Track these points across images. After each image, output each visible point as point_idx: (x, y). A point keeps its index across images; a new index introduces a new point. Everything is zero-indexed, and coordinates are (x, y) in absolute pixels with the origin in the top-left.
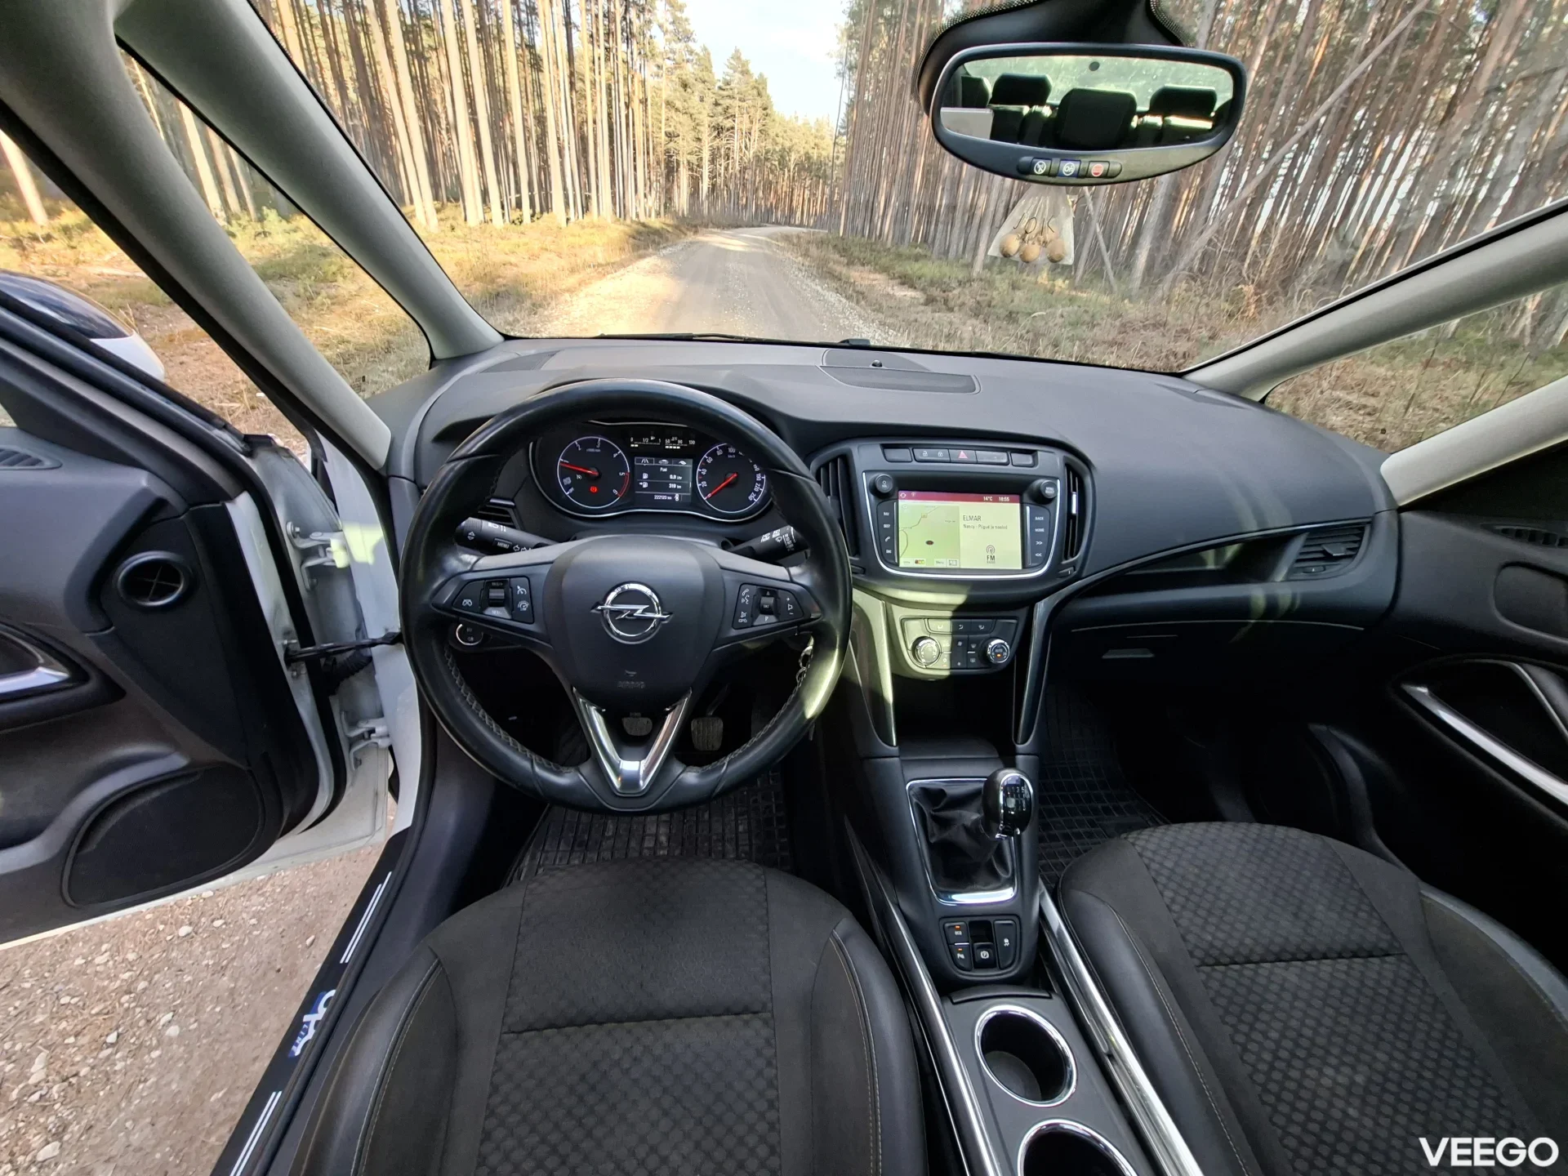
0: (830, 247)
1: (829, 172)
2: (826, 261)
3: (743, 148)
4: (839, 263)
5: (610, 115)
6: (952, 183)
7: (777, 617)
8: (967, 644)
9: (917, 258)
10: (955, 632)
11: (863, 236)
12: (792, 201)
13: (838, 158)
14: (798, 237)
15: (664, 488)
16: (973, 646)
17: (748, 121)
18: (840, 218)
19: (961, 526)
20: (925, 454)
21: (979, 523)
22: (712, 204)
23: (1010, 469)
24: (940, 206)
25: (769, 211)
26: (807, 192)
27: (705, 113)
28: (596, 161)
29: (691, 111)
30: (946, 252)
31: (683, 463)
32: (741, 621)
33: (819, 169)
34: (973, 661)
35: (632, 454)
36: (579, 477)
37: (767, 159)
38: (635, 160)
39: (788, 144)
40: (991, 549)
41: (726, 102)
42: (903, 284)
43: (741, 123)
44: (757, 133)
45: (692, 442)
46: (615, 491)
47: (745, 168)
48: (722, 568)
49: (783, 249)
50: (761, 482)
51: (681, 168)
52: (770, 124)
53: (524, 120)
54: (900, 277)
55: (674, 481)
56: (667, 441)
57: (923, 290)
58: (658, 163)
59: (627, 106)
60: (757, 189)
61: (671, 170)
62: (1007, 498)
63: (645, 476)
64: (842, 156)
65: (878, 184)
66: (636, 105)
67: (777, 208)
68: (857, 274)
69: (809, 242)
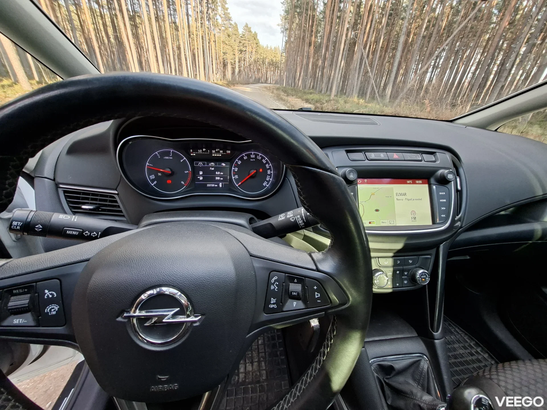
0: (281, 90)
1: (279, 65)
2: (280, 95)
3: (250, 58)
4: (284, 95)
5: (203, 46)
6: (322, 68)
7: (305, 302)
8: (402, 271)
9: (311, 93)
10: (395, 265)
11: (292, 86)
12: (267, 76)
13: (282, 61)
14: (270, 87)
15: (213, 180)
16: (406, 273)
17: (251, 48)
18: (283, 81)
19: (395, 199)
20: (372, 155)
21: (405, 197)
22: (240, 77)
23: (423, 164)
24: (318, 76)
25: (259, 79)
26: (272, 72)
27: (236, 45)
28: (199, 62)
29: (231, 45)
30: (321, 92)
31: (224, 164)
32: (271, 306)
33: (276, 65)
34: (406, 282)
35: (192, 160)
36: (159, 174)
37: (258, 61)
38: (212, 62)
39: (265, 56)
40: (413, 212)
41: (243, 42)
42: (306, 102)
43: (249, 49)
44: (254, 52)
45: (229, 152)
46: (183, 183)
47: (250, 64)
48: (251, 255)
49: (264, 91)
50: (270, 175)
51: (228, 64)
52: (259, 49)
53: (173, 48)
54: (305, 100)
55: (218, 175)
56: (213, 151)
57: (314, 104)
58: (220, 63)
59: (209, 43)
60: (255, 72)
61: (225, 65)
62: (420, 182)
63: (201, 173)
64: (284, 60)
65: (296, 70)
66: (212, 43)
67: (262, 78)
68: (290, 99)
69: (273, 89)
